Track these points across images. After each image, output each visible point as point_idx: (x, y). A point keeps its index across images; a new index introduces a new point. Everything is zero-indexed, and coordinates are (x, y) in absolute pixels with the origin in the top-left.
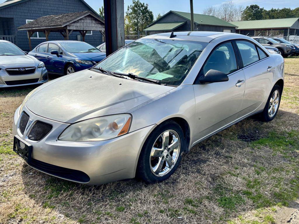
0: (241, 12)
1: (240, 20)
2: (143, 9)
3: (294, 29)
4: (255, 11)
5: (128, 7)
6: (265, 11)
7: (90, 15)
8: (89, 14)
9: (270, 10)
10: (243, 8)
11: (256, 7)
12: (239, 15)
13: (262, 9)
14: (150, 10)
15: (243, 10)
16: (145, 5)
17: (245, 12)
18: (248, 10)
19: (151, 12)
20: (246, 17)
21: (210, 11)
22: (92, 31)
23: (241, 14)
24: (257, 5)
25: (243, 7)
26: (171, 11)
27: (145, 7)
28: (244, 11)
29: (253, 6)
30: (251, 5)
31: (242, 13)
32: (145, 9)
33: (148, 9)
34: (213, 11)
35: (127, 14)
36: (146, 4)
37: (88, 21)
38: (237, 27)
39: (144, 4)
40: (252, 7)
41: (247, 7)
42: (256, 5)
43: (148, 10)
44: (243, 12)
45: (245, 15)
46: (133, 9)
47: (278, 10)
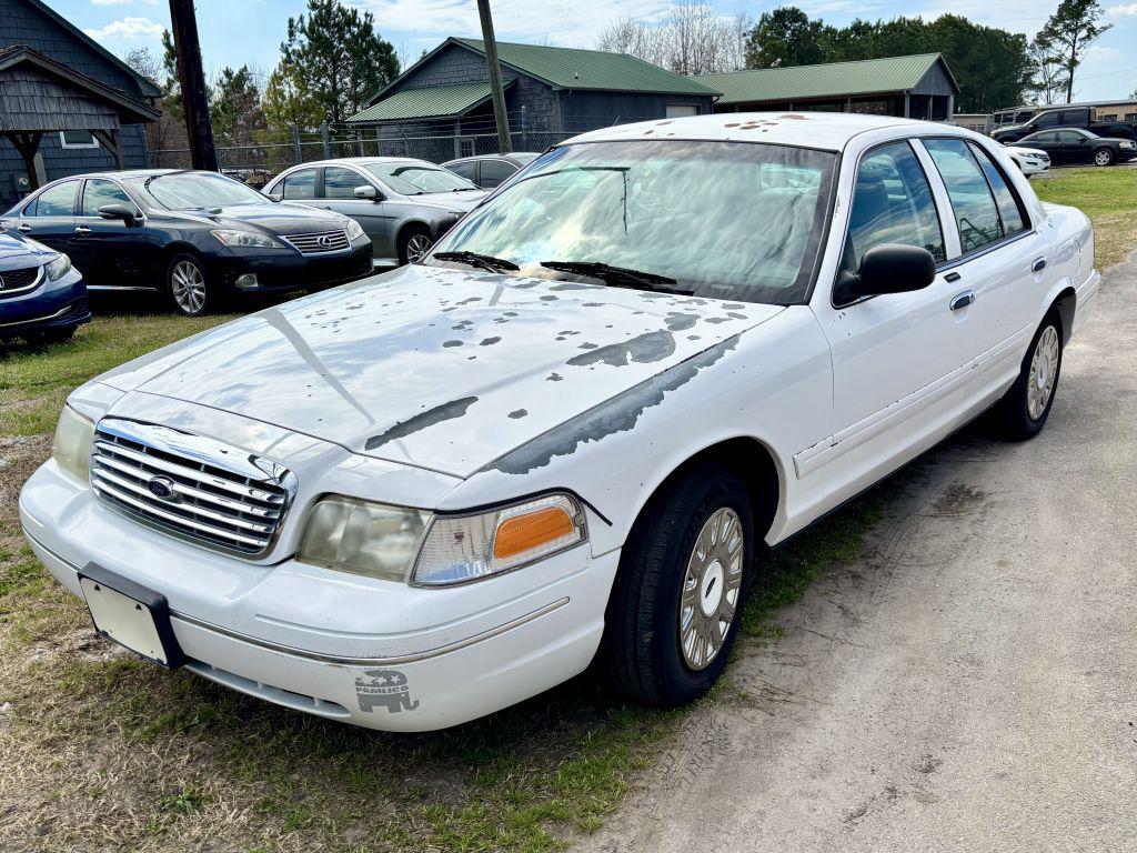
0: (745, 35)
1: (743, 66)
2: (353, 35)
3: (929, 97)
4: (793, 31)
5: (291, 26)
6: (830, 30)
7: (26, 61)
8: (23, 57)
9: (849, 26)
10: (750, 23)
11: (796, 15)
12: (737, 47)
13: (817, 26)
14: (385, 39)
15: (751, 28)
16: (361, 18)
17: (759, 36)
18: (766, 29)
19: (389, 48)
20: (762, 54)
21: (626, 35)
22: (62, 134)
23: (744, 43)
24: (797, 7)
25: (747, 15)
26: (453, 39)
27: (358, 26)
28: (756, 34)
29: (785, 11)
30: (776, 8)
31: (747, 41)
32: (360, 34)
33: (375, 33)
34: (635, 36)
35: (289, 55)
36: (367, 15)
37: (25, 90)
38: (719, 95)
39: (355, 12)
40: (781, 16)
41: (764, 18)
42: (793, 8)
43: (374, 39)
44: (749, 38)
45: (760, 49)
46: (312, 33)
47: (878, 26)
